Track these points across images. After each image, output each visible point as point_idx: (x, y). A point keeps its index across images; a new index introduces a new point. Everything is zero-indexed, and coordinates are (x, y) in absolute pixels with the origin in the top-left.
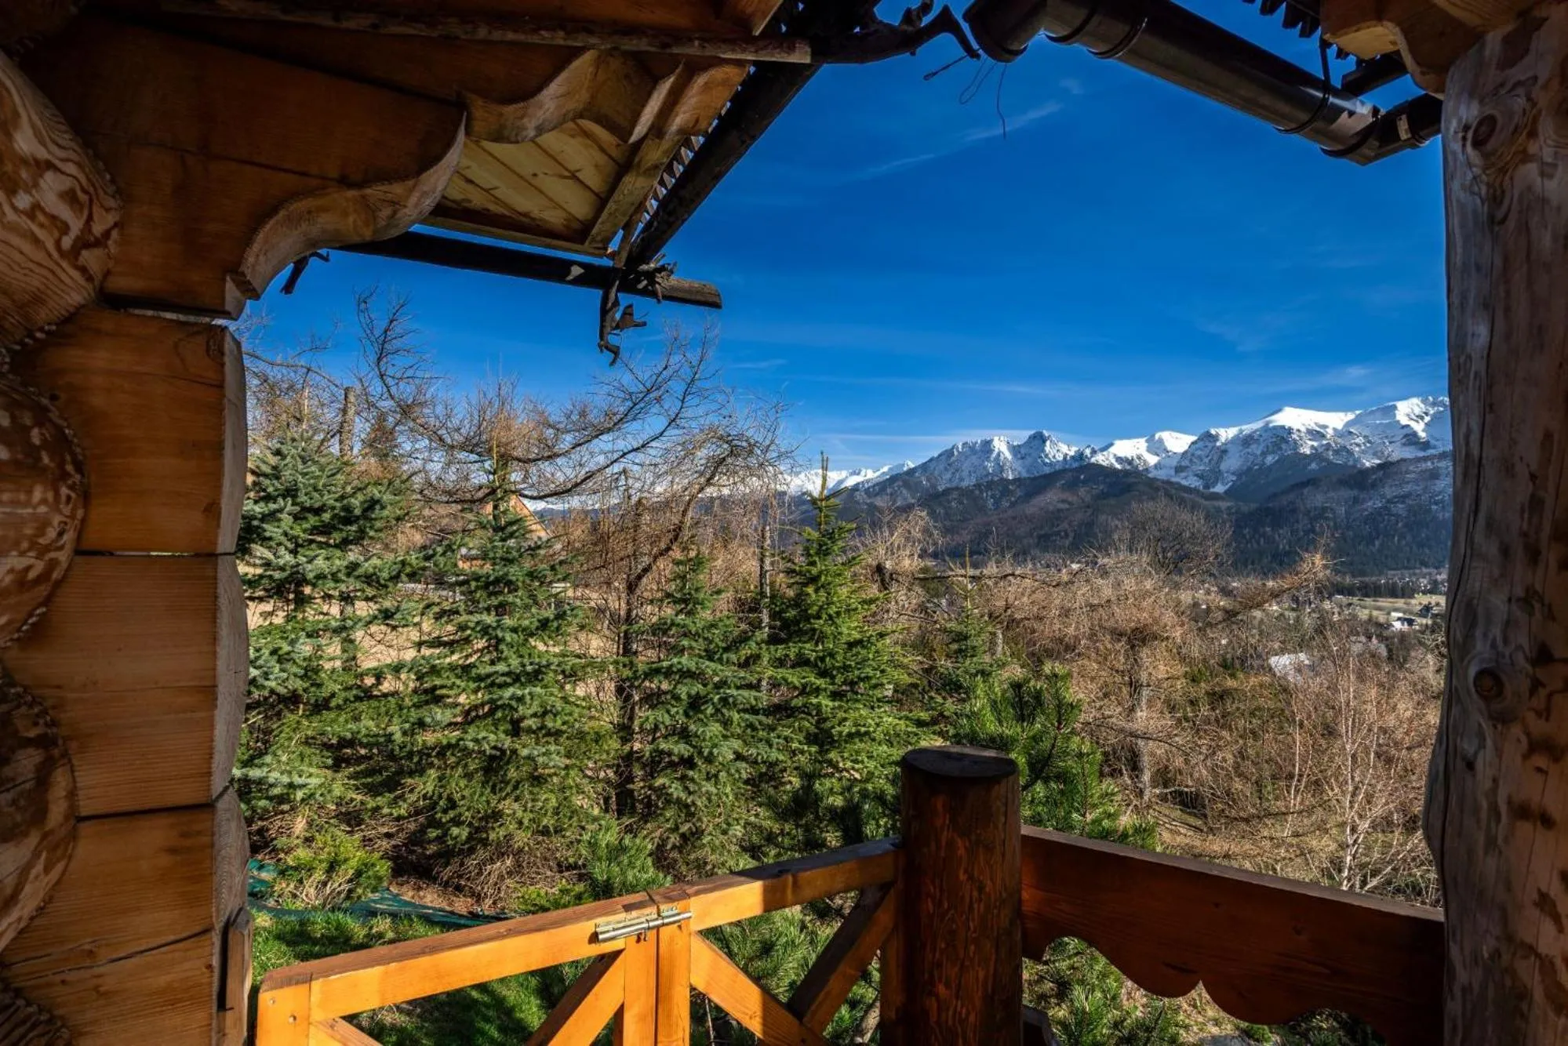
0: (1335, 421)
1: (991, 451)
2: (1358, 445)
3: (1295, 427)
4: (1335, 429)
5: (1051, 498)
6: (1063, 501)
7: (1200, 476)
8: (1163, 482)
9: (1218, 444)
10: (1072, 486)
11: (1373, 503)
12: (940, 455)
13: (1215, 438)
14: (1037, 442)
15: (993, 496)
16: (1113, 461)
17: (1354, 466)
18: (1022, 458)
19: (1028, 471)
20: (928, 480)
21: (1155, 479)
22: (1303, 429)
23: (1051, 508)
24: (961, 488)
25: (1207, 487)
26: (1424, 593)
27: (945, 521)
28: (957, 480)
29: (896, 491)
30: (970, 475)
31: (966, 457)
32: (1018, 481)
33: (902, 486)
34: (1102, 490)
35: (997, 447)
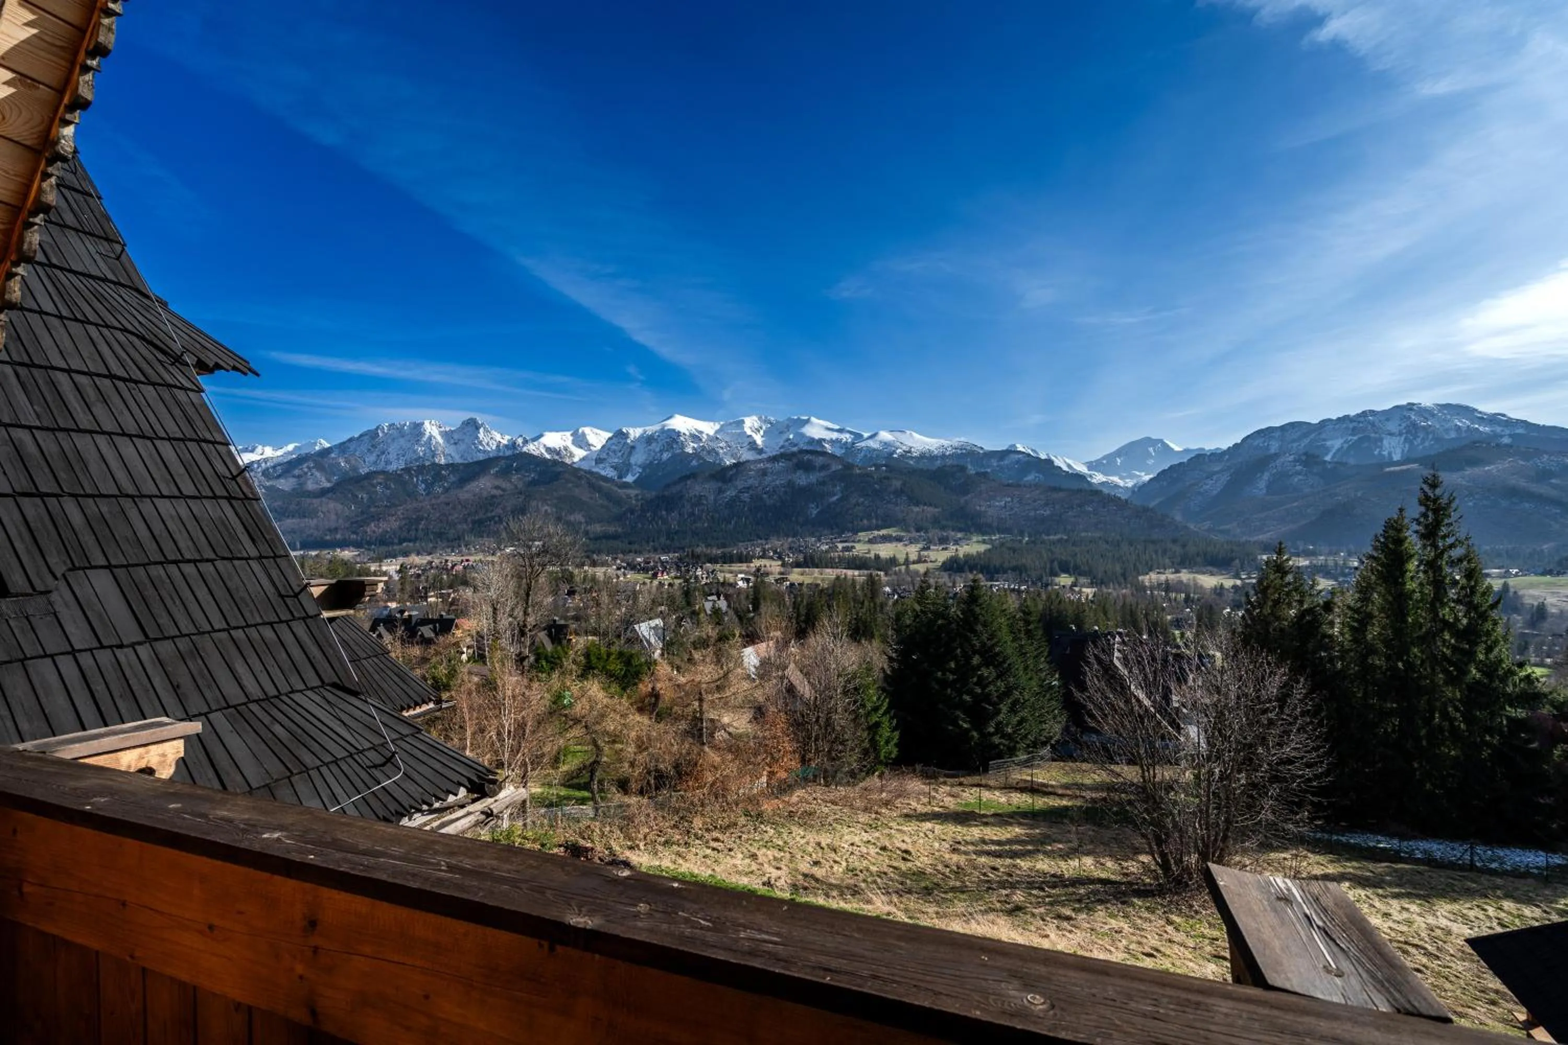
0: (708, 428)
1: (422, 434)
2: (722, 448)
3: (683, 430)
4: (707, 435)
5: (484, 484)
6: (497, 487)
7: (615, 468)
8: (585, 472)
9: (629, 441)
10: (505, 472)
11: (731, 493)
12: (361, 436)
13: (626, 436)
14: (471, 429)
15: (424, 482)
16: (543, 451)
17: (720, 464)
18: (455, 444)
19: (462, 457)
20: (346, 462)
21: (579, 469)
22: (688, 433)
23: (485, 494)
24: (388, 472)
25: (620, 477)
26: (759, 558)
27: (369, 507)
28: (383, 463)
29: (306, 473)
30: (398, 459)
31: (393, 440)
32: (450, 466)
33: (313, 467)
34: (533, 478)
35: (428, 431)
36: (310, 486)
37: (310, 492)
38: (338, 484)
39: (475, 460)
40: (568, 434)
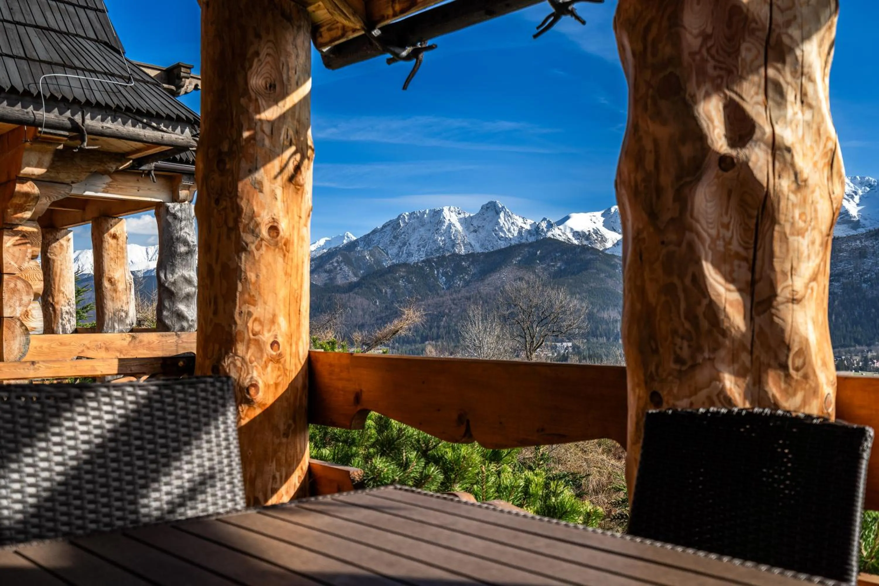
1: (441, 222)
5: (506, 276)
8: (619, 258)
10: (529, 262)
12: (384, 227)
14: (491, 213)
15: (445, 274)
16: (570, 236)
18: (475, 231)
19: (482, 245)
20: (371, 255)
21: (612, 256)
23: (507, 288)
24: (409, 264)
27: (392, 302)
28: (405, 255)
29: (335, 268)
30: (419, 250)
31: (414, 229)
32: (471, 257)
33: (341, 262)
34: (560, 267)
35: (447, 219)
36: (340, 281)
37: (339, 286)
38: (363, 278)
39: (496, 249)
40: (598, 214)
